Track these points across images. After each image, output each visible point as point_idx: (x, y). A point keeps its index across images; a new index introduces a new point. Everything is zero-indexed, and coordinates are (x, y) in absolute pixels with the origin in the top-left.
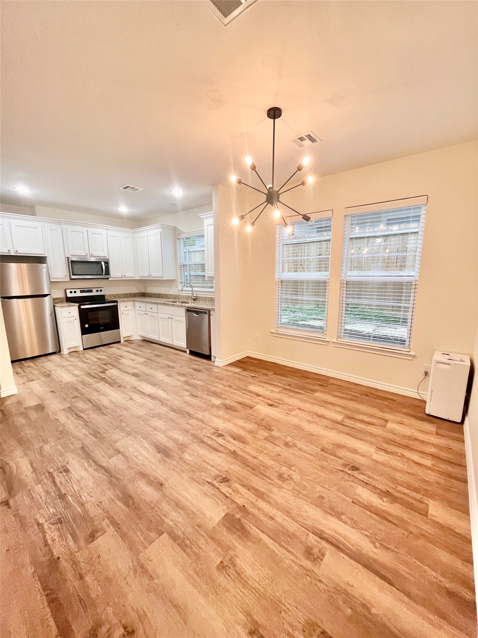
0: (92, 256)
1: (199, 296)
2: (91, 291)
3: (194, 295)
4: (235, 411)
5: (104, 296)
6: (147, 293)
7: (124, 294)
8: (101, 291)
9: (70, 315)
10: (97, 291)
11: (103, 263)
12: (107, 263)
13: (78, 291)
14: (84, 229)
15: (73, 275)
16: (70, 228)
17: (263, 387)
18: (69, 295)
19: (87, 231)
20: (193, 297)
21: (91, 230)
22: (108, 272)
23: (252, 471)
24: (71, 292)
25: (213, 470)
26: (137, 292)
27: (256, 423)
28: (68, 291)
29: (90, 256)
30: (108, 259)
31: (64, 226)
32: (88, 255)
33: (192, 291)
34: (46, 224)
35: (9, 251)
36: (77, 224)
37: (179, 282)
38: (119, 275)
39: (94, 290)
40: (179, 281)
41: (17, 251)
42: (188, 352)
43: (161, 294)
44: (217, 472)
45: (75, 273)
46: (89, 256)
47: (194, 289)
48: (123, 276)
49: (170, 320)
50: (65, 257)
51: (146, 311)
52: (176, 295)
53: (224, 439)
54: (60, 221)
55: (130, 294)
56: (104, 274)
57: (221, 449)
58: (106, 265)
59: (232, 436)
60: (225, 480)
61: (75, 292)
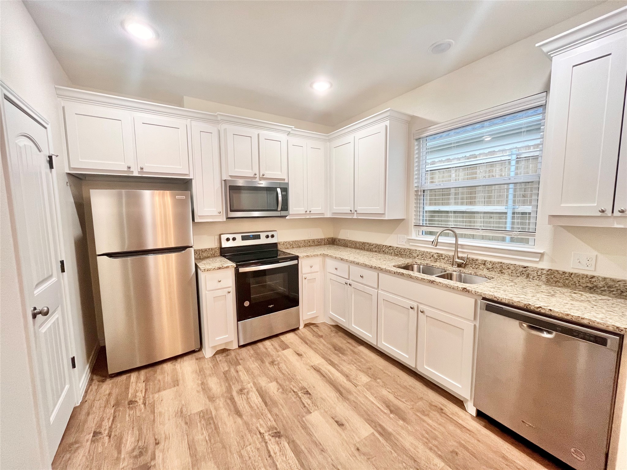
0: (263, 178)
1: (475, 257)
2: (258, 237)
3: (460, 255)
5: (275, 245)
6: (339, 240)
7: (305, 241)
8: (273, 236)
9: (219, 285)
10: (267, 237)
11: (279, 190)
12: (285, 190)
13: (238, 237)
14: (254, 132)
15: (231, 211)
16: (231, 128)
18: (225, 245)
19: (258, 135)
20: (457, 260)
21: (264, 133)
22: (285, 207)
24: (228, 240)
26: (323, 237)
28: (224, 237)
29: (261, 179)
30: (288, 184)
31: (223, 126)
32: (257, 176)
33: (456, 245)
34: (194, 123)
35: (130, 168)
36: (243, 121)
37: (413, 224)
38: (302, 210)
39: (263, 235)
40: (413, 222)
41: (142, 169)
42: (473, 411)
43: (368, 243)
45: (235, 208)
46: (258, 178)
47: (461, 241)
48: (308, 212)
49: (413, 313)
50: (221, 181)
51: (349, 279)
52: (405, 249)
54: (216, 116)
55: (314, 241)
56: (279, 209)
58: (284, 193)
61: (234, 239)
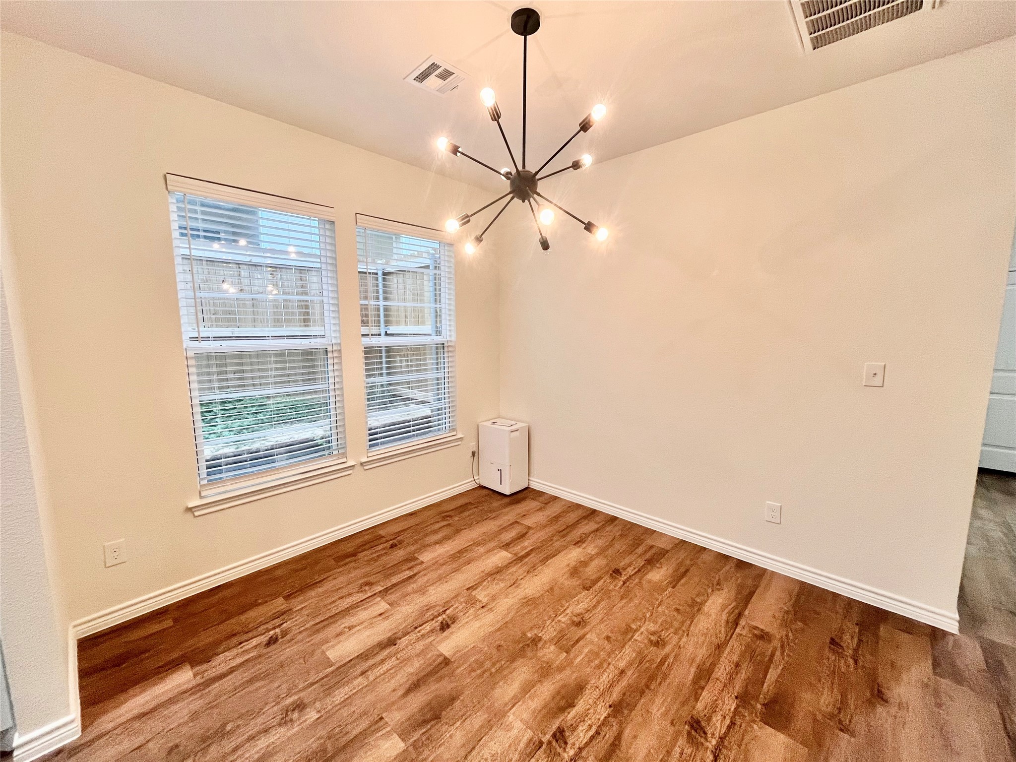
4: (453, 699)
17: (350, 628)
23: (659, 680)
25: (677, 750)
27: (512, 659)
44: (681, 741)
53: (573, 728)
57: (609, 734)
59: (562, 710)
60: (697, 727)
